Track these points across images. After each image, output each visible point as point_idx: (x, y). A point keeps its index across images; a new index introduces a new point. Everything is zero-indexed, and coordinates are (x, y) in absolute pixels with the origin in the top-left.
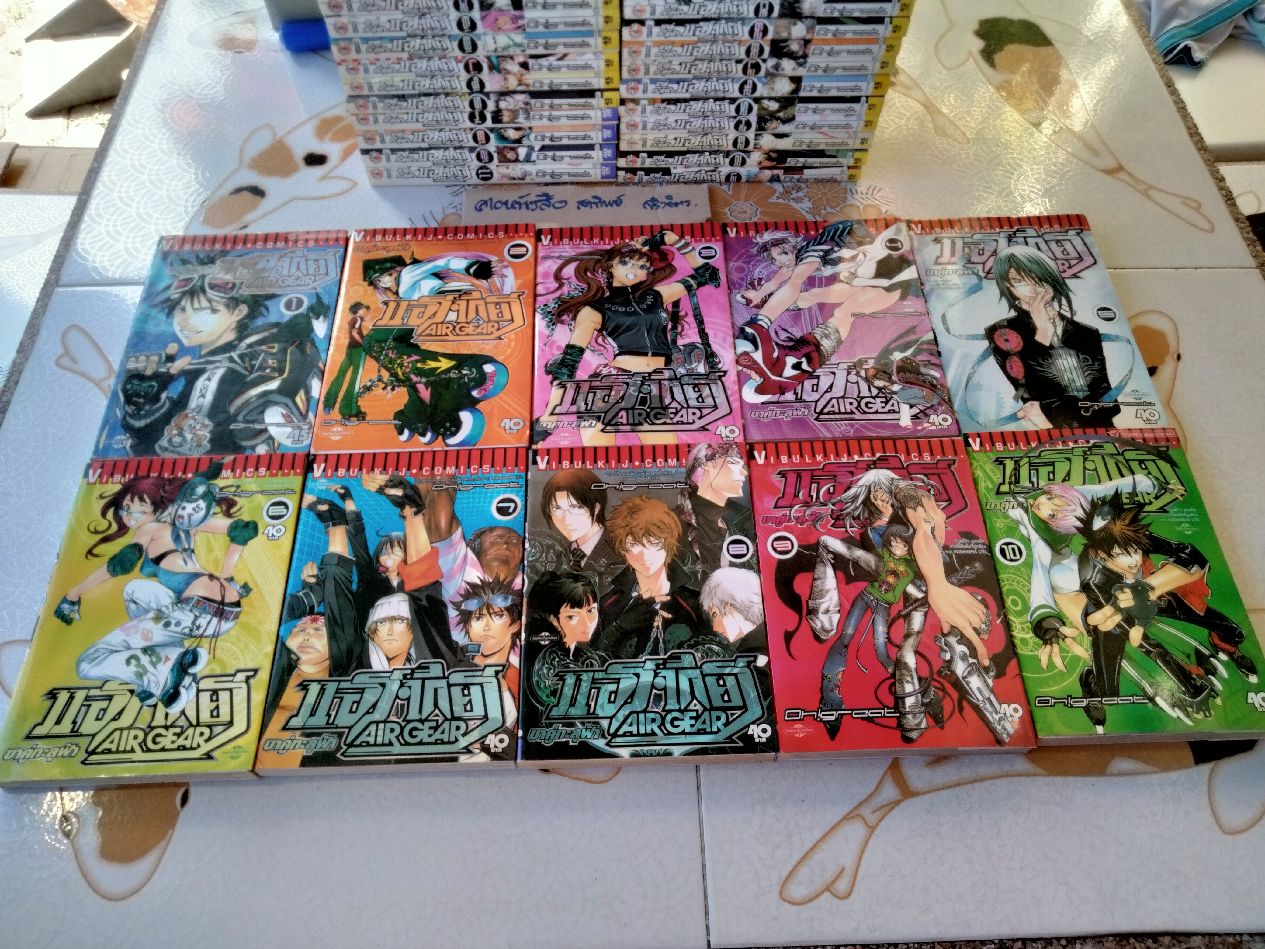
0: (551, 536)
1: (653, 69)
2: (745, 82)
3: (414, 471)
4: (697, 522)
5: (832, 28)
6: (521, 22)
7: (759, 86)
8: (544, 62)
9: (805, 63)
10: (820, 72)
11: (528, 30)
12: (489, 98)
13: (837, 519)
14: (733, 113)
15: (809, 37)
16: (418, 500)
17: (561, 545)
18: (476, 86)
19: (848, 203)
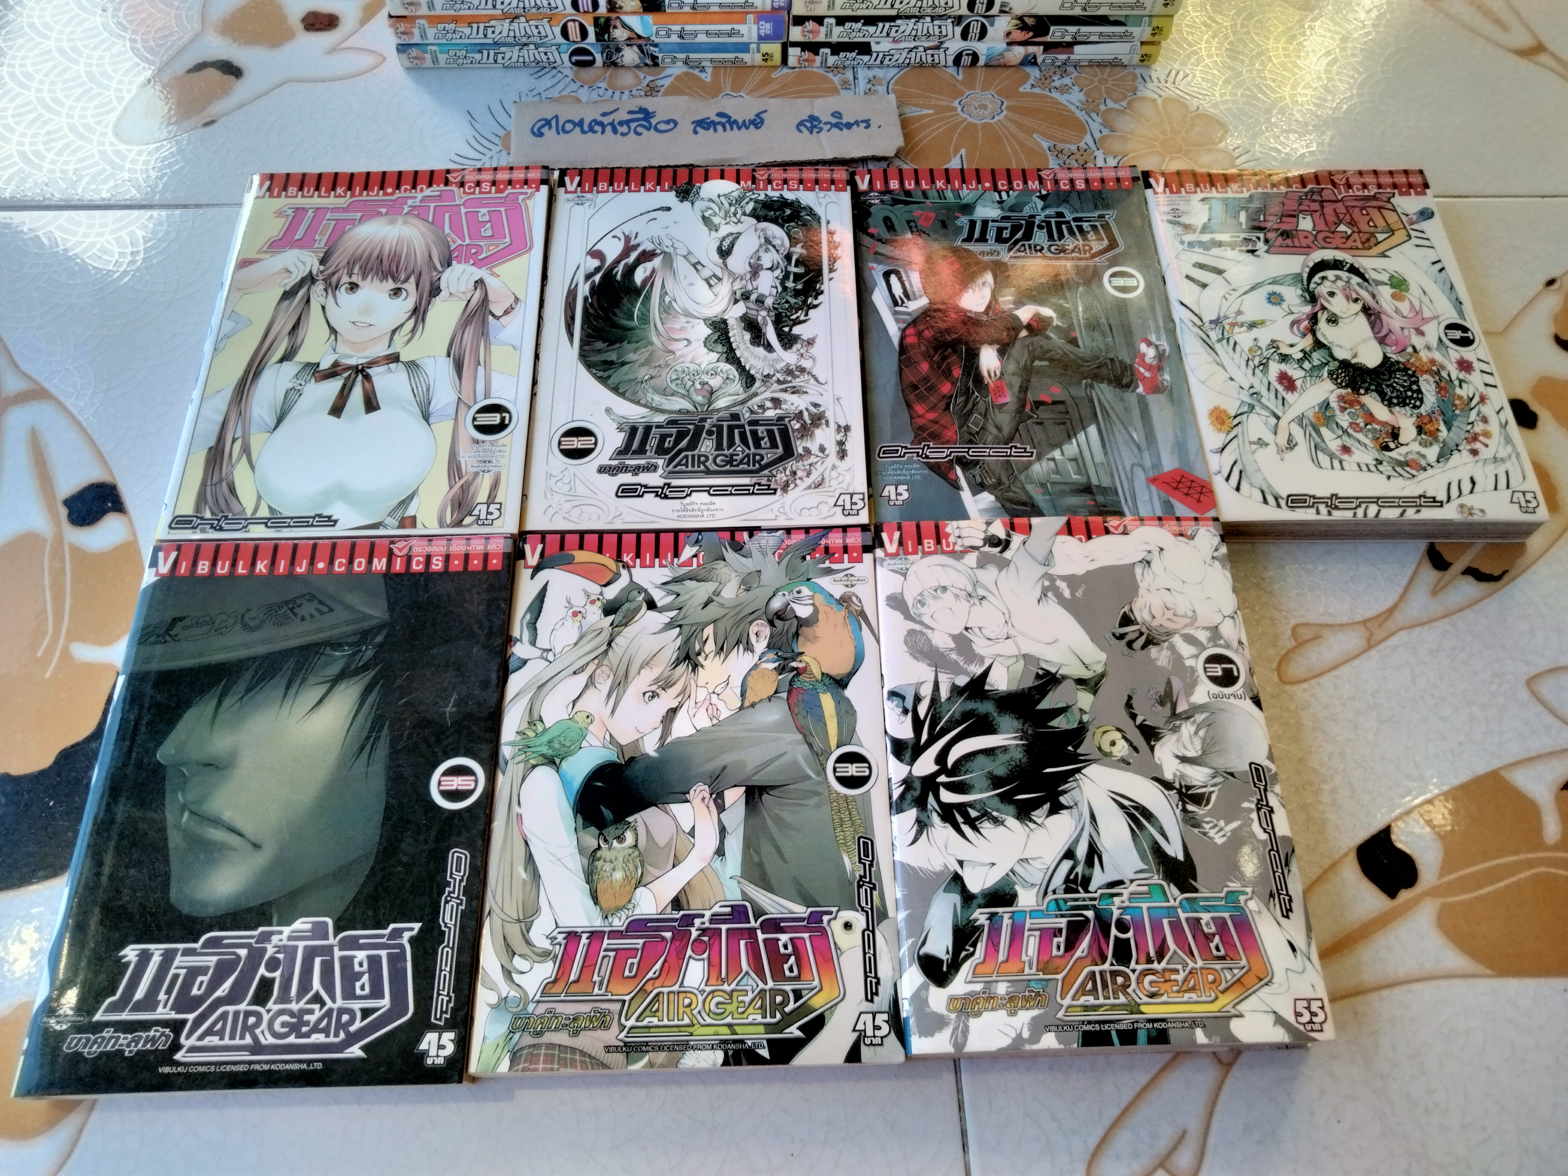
19: (1139, 94)
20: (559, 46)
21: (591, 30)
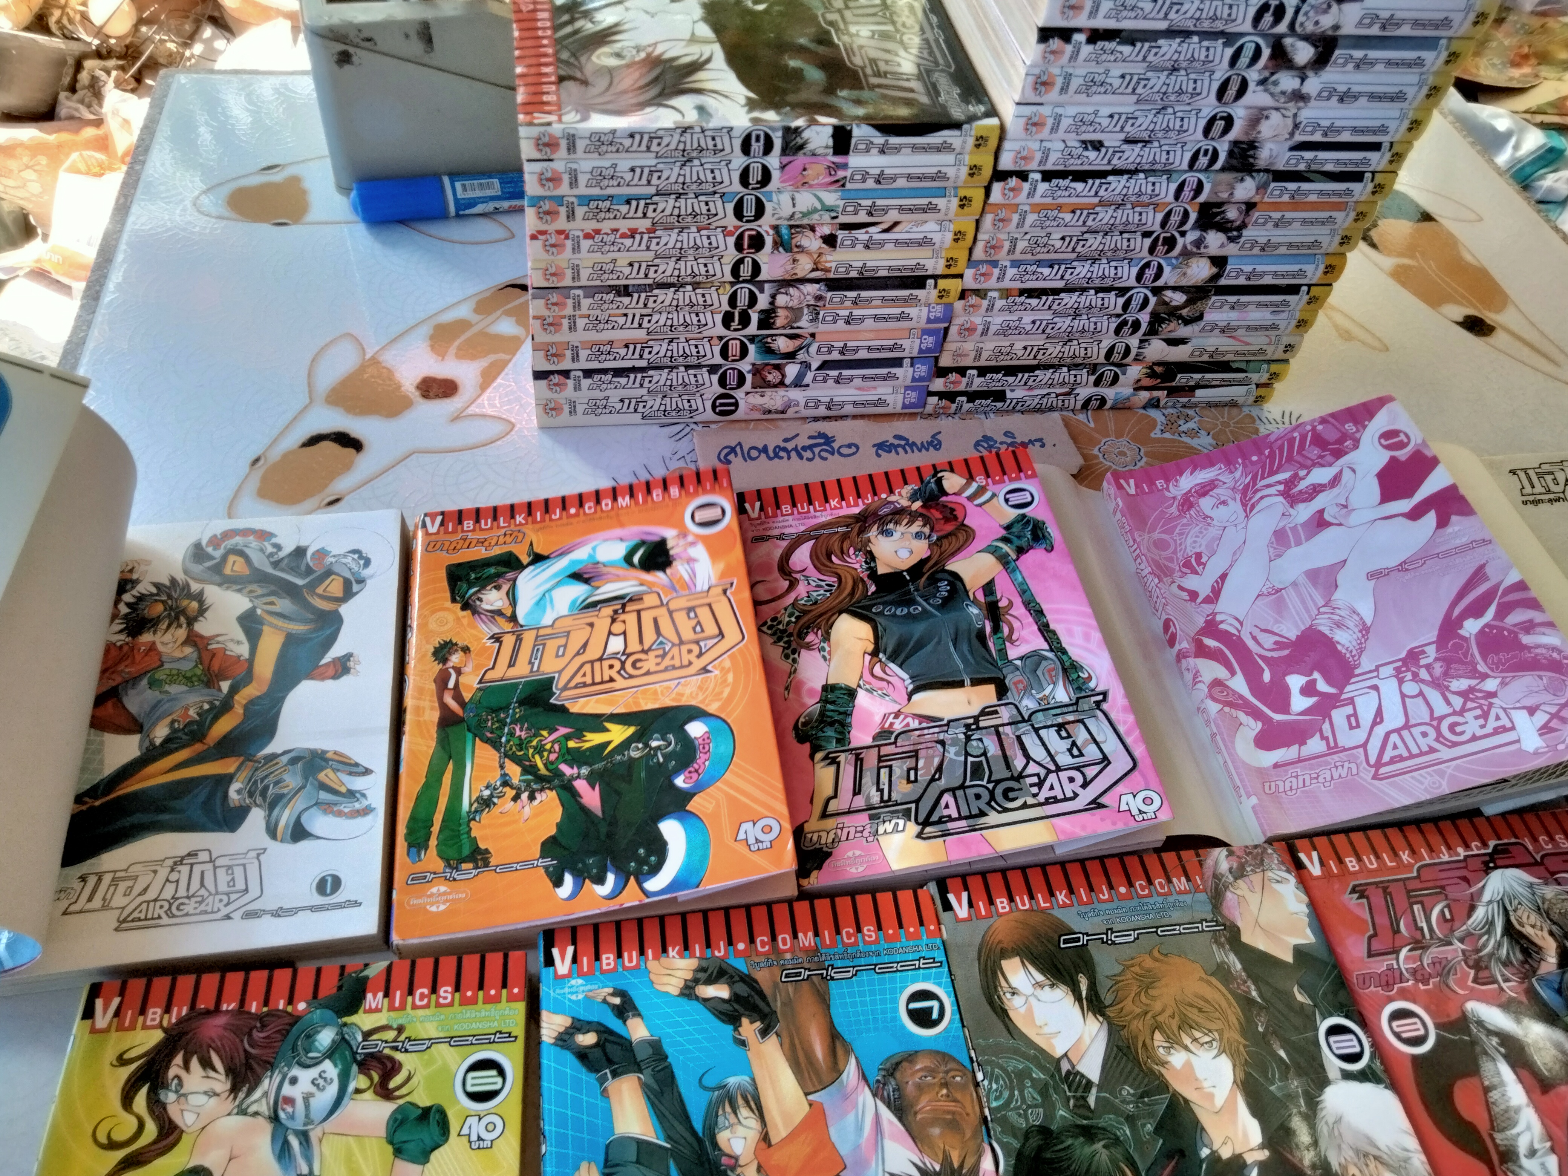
0: (1016, 1051)
1: (1021, 245)
2: (1147, 265)
3: (741, 946)
4: (1261, 995)
5: (1292, 186)
6: (841, 174)
7: (1167, 269)
8: (861, 235)
9: (1240, 237)
10: (1256, 251)
11: (849, 186)
12: (762, 291)
13: (1478, 966)
14: (1119, 310)
15: (1256, 199)
16: (762, 1005)
17: (1042, 1068)
18: (746, 271)
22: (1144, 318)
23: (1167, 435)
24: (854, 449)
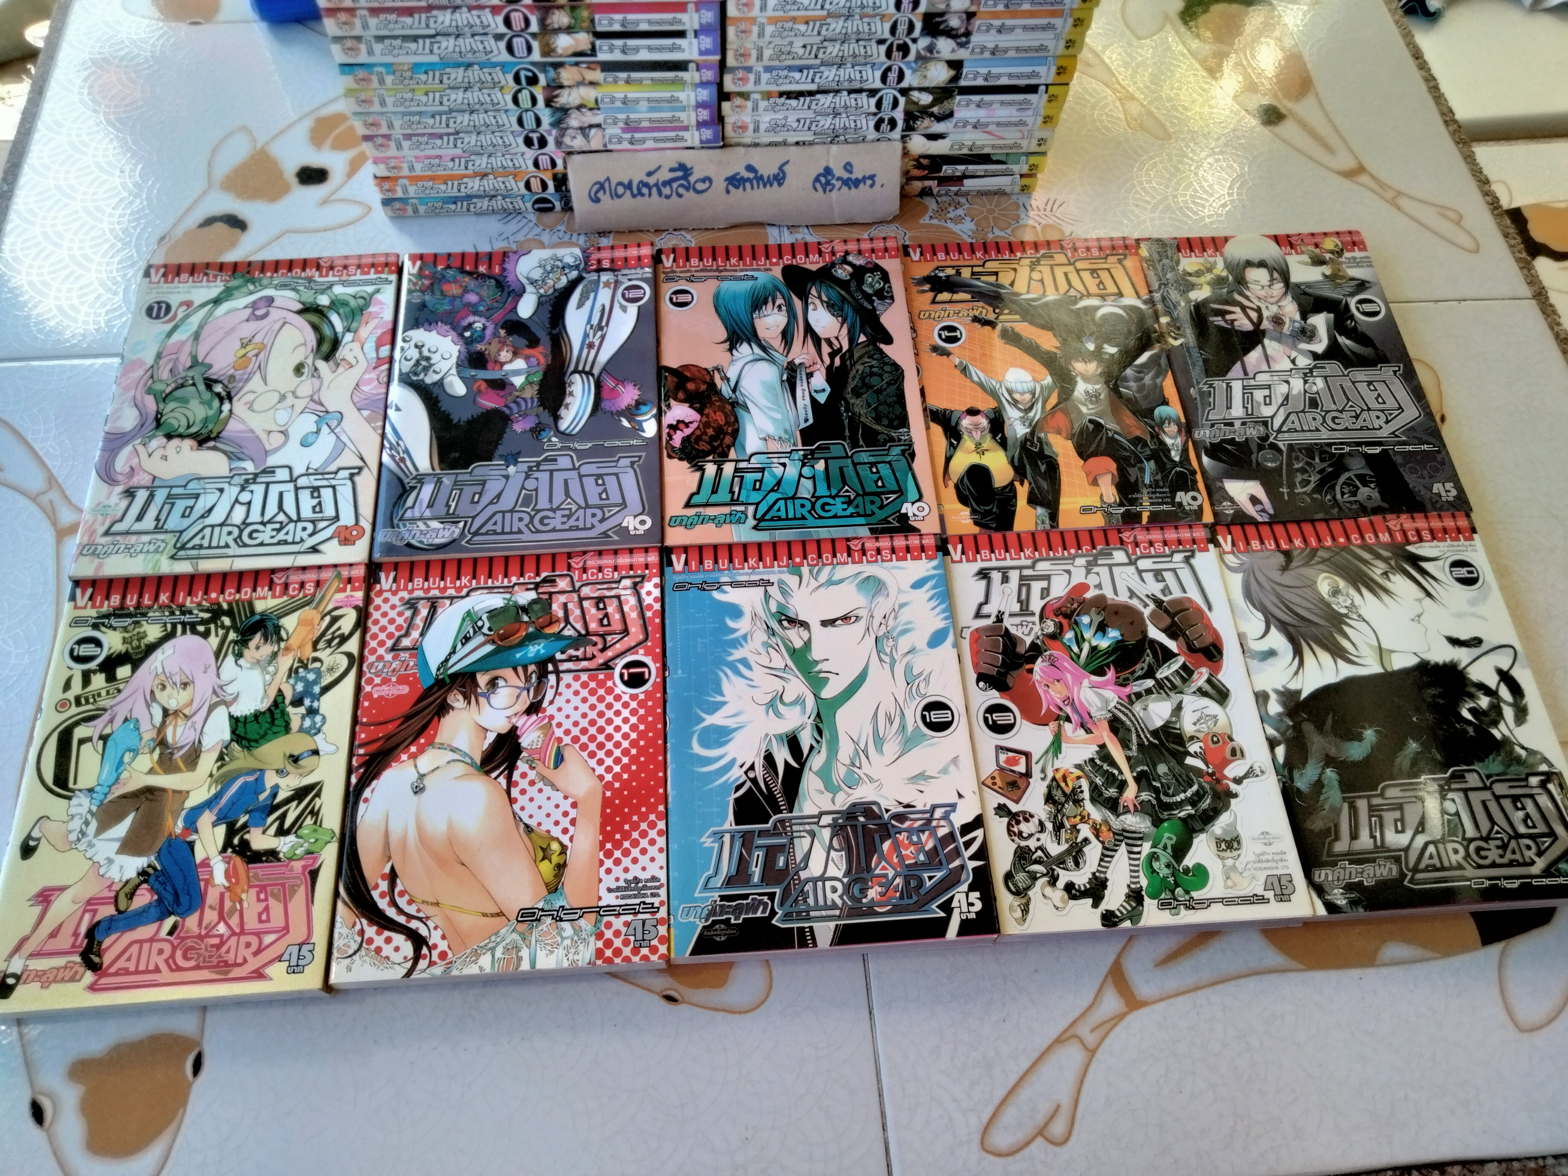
1: (767, 53)
2: (889, 69)
7: (908, 73)
9: (968, 42)
10: (987, 55)
14: (873, 109)
15: (973, 9)
19: (1022, 222)
20: (523, 196)
21: (551, 184)
22: (899, 115)
23: (934, 221)
24: (707, 184)
